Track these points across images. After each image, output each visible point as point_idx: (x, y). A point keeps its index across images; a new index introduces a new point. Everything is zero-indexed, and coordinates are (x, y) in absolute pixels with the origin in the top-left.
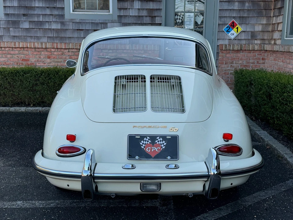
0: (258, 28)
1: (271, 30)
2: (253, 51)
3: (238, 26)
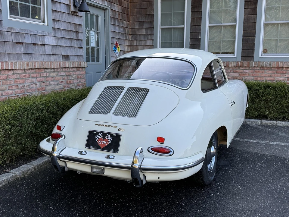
0: (126, 49)
3: (119, 46)
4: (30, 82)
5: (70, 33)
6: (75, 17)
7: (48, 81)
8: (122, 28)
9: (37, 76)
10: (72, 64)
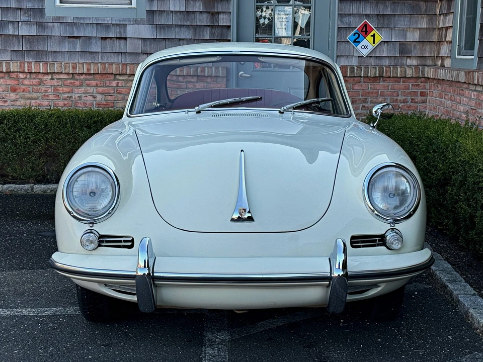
0: (413, 36)
1: (436, 40)
2: (404, 79)
3: (374, 32)
4: (82, 92)
7: (122, 94)
9: (97, 85)
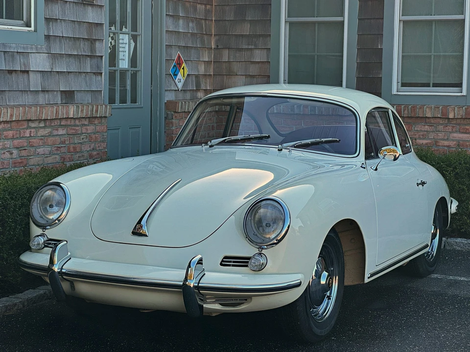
0: (201, 69)
1: (212, 73)
3: (184, 65)
4: (1, 147)
5: (78, 43)
6: (90, 8)
7: (33, 146)
8: (193, 22)
9: (13, 136)
10: (80, 110)
